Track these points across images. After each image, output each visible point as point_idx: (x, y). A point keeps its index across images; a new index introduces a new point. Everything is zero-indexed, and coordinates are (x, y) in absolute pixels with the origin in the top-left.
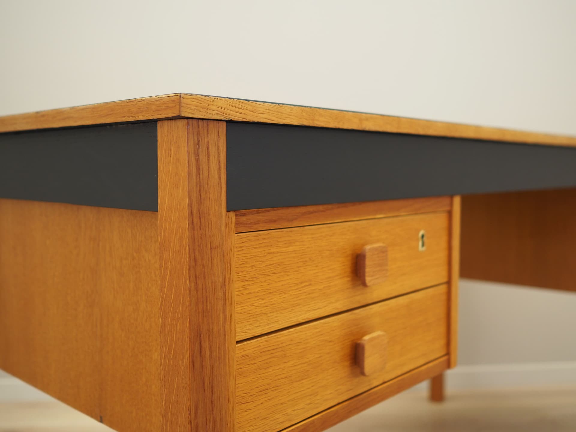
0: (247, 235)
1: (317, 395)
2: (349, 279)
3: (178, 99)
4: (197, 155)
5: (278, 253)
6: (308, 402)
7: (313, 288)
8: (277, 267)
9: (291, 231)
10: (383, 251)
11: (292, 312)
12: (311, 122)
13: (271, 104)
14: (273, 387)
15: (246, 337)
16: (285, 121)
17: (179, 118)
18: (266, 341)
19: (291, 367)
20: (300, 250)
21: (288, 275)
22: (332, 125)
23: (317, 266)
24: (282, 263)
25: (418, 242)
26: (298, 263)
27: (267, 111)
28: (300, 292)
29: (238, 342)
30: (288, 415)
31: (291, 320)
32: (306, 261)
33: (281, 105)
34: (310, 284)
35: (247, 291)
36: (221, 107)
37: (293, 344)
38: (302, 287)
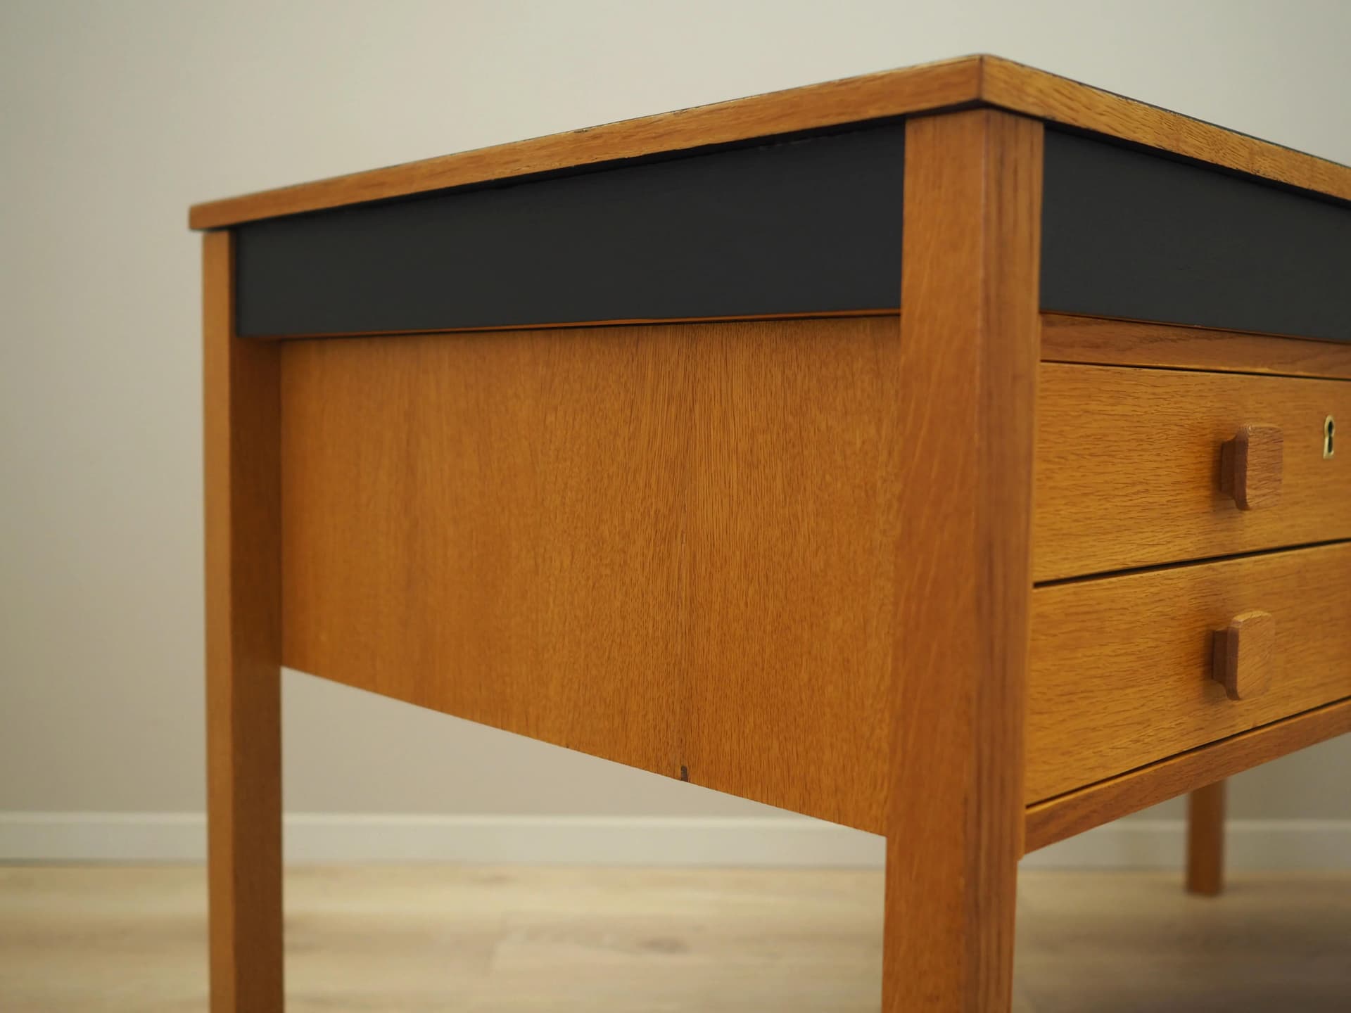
0: (1053, 366)
1: (1149, 726)
2: (1207, 493)
3: (978, 66)
4: (1000, 183)
5: (1100, 413)
6: (1135, 737)
7: (1151, 500)
8: (1096, 443)
9: (1121, 373)
10: (1275, 438)
11: (1117, 541)
12: (1174, 143)
13: (1115, 97)
14: (1082, 692)
15: (1046, 576)
16: (1136, 135)
17: (978, 105)
18: (1075, 593)
19: (1110, 656)
20: (1133, 415)
21: (1114, 464)
22: (1206, 156)
23: (1158, 455)
24: (1105, 435)
25: (1324, 437)
26: (1129, 441)
27: (1109, 110)
28: (1129, 503)
29: (1038, 585)
30: (1102, 756)
31: (1114, 558)
32: (1142, 440)
33: (1129, 101)
34: (1147, 490)
35: (1051, 484)
36: (1041, 91)
37: (1115, 609)
38: (1134, 494)
